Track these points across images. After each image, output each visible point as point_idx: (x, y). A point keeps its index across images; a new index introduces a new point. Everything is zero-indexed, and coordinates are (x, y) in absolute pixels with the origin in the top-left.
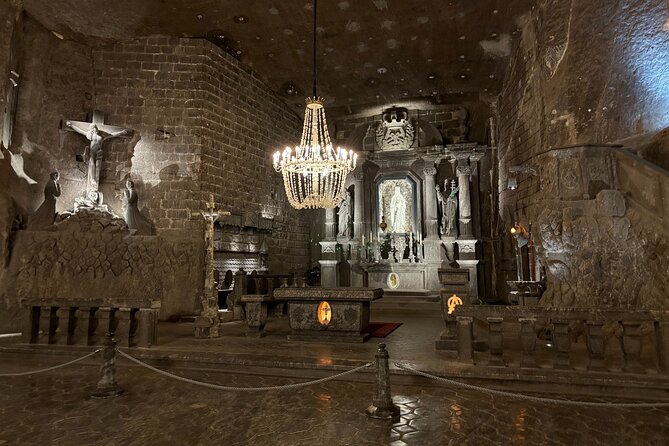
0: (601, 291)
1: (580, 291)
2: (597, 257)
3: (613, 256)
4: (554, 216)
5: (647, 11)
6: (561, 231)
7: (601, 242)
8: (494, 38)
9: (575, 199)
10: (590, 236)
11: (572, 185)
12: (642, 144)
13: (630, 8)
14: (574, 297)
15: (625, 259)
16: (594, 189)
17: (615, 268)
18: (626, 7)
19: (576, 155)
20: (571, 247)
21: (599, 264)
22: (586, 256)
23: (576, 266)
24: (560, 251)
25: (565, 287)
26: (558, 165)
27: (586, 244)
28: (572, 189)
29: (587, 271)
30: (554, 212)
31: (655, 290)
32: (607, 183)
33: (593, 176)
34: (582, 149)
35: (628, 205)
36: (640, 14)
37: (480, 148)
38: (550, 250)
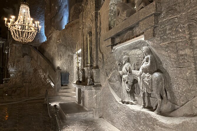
0: (23, 80)
1: (18, 80)
2: (23, 72)
3: (26, 72)
4: (12, 61)
5: (42, 14)
6: (14, 65)
7: (24, 68)
8: (7, 8)
9: (19, 57)
10: (21, 67)
11: (18, 53)
12: (38, 45)
13: (39, 12)
14: (16, 82)
15: (29, 72)
16: (24, 55)
17: (27, 75)
18: (38, 12)
19: (20, 46)
20: (16, 69)
21: (23, 74)
22: (20, 72)
23: (17, 74)
24: (13, 70)
25: (14, 80)
26: (15, 48)
27: (20, 69)
28: (18, 55)
29: (20, 75)
30: (13, 60)
31: (35, 80)
32: (28, 54)
33: (24, 52)
34: (21, 45)
35: (31, 60)
36: (41, 14)
37: (3, 39)
38: (11, 70)
